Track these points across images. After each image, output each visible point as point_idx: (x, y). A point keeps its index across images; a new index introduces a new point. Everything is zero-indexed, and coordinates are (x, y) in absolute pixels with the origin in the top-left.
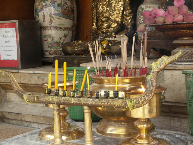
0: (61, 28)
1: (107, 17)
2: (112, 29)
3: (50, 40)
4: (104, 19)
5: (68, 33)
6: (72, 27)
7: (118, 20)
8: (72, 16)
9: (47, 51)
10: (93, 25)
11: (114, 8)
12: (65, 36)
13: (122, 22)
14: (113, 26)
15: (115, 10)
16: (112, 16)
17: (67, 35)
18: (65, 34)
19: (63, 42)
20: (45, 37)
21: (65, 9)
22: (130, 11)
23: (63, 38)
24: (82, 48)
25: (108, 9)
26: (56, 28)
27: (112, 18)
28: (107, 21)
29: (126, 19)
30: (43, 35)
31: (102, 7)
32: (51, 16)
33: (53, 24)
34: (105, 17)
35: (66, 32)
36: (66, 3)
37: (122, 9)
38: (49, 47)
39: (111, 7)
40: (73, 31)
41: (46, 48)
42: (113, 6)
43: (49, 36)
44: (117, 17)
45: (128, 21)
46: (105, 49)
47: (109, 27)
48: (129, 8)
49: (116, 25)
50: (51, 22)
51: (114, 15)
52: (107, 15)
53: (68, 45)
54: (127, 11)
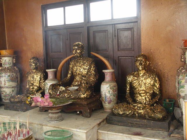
0: (10, 87)
1: (32, 84)
2: (35, 89)
3: (4, 93)
4: (30, 85)
5: (15, 89)
6: (17, 86)
7: (38, 85)
8: (17, 80)
9: (3, 99)
10: (27, 86)
11: (36, 79)
12: (13, 91)
13: (40, 86)
14: (35, 88)
15: (36, 80)
16: (34, 83)
17: (14, 90)
18: (12, 90)
19: (12, 94)
20: (2, 92)
21: (12, 78)
22: (43, 80)
23: (12, 92)
24: (19, 100)
25: (33, 79)
26: (7, 87)
27: (35, 84)
28: (32, 86)
29: (41, 85)
30: (1, 91)
31: (30, 78)
32: (5, 82)
33: (6, 86)
34: (31, 84)
35: (13, 89)
36: (13, 75)
37: (39, 80)
38: (4, 97)
39: (34, 78)
40: (17, 88)
41: (3, 97)
42: (35, 78)
43: (4, 91)
44: (37, 84)
45: (42, 85)
46: (29, 102)
47: (33, 88)
48: (42, 79)
49: (36, 87)
50: (5, 84)
51: (35, 82)
52: (32, 82)
53: (12, 98)
54: (42, 81)
